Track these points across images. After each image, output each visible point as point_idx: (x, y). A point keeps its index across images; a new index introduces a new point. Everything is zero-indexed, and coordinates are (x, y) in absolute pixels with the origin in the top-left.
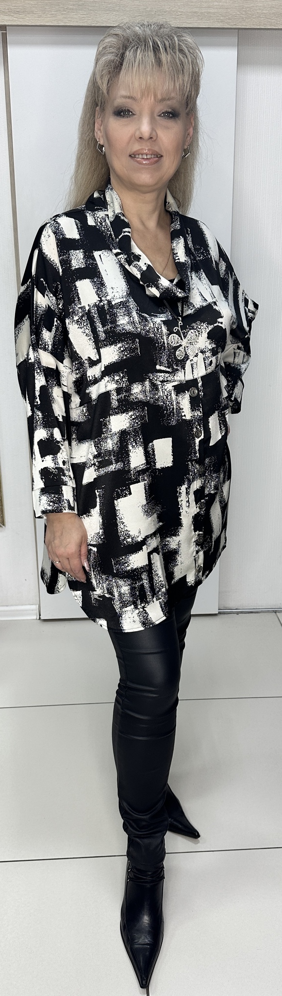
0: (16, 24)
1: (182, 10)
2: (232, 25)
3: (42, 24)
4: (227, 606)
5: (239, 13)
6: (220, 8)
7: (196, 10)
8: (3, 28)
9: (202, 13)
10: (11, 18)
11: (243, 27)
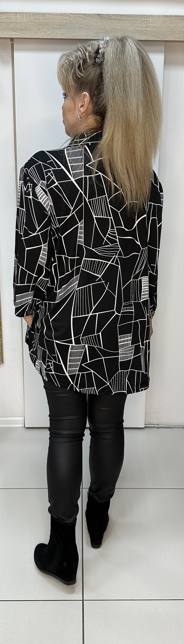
0: (20, 37)
1: (129, 29)
2: (161, 39)
3: (37, 37)
4: (151, 422)
5: (166, 31)
6: (154, 28)
7: (138, 29)
8: (12, 39)
9: (142, 31)
10: (17, 33)
11: (169, 40)
